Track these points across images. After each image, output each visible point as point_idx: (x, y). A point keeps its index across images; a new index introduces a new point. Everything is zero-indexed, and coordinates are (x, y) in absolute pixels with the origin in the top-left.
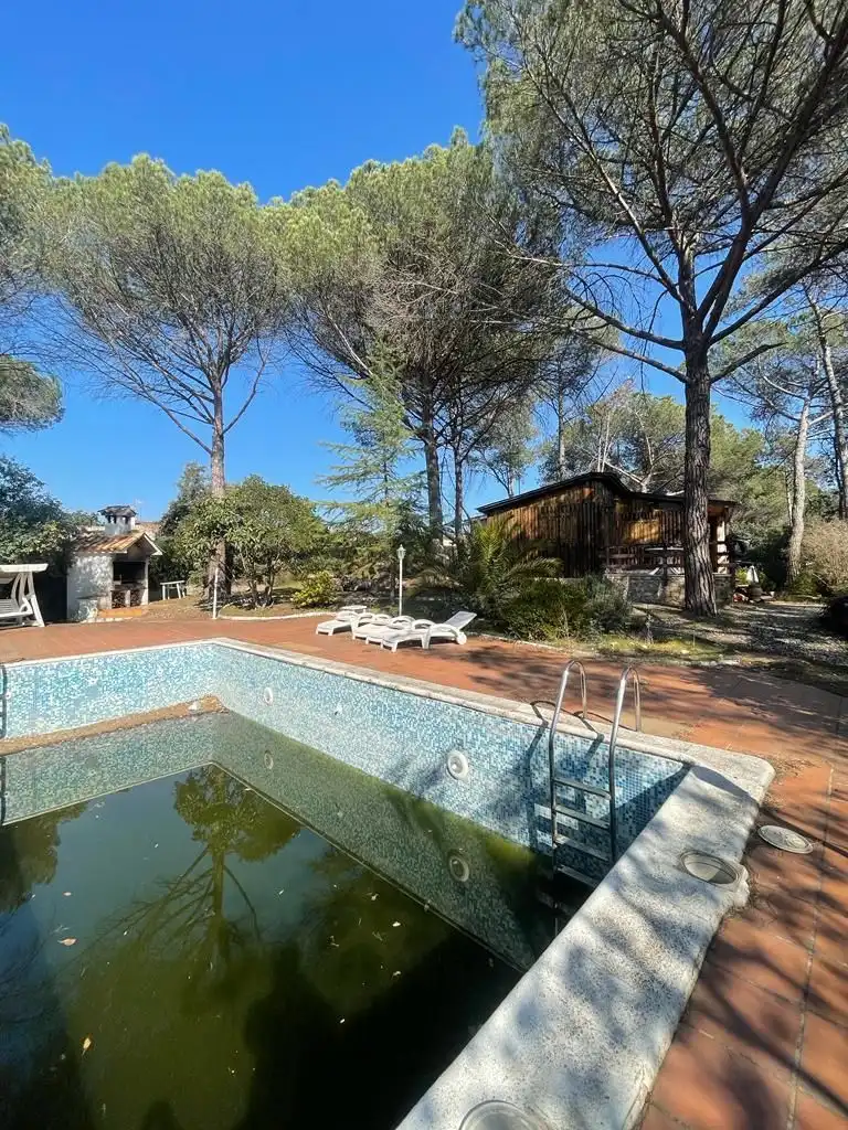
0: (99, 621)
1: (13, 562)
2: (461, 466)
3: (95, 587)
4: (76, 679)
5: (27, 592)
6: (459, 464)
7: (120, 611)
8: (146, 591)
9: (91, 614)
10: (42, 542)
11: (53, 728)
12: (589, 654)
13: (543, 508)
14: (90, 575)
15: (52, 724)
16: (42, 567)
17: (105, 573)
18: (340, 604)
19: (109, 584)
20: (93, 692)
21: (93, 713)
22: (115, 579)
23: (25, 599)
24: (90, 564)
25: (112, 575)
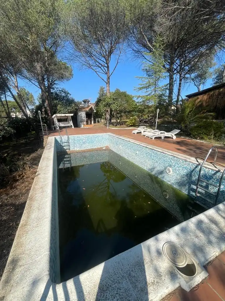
0: (84, 127)
1: (67, 114)
2: (181, 81)
3: (82, 120)
4: (81, 140)
5: (70, 120)
6: (181, 80)
7: (88, 125)
8: (93, 121)
9: (82, 126)
10: (72, 109)
11: (78, 149)
12: (220, 145)
13: (212, 95)
14: (81, 117)
15: (77, 149)
16: (72, 115)
17: (84, 116)
18: (139, 126)
19: (85, 119)
20: (84, 143)
21: (85, 147)
22: (86, 118)
23: (70, 122)
24: (81, 114)
25: (86, 117)
